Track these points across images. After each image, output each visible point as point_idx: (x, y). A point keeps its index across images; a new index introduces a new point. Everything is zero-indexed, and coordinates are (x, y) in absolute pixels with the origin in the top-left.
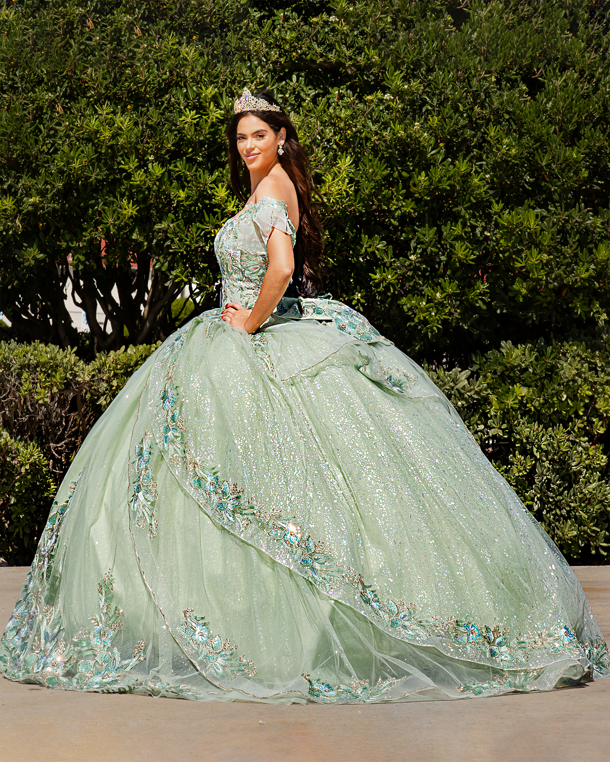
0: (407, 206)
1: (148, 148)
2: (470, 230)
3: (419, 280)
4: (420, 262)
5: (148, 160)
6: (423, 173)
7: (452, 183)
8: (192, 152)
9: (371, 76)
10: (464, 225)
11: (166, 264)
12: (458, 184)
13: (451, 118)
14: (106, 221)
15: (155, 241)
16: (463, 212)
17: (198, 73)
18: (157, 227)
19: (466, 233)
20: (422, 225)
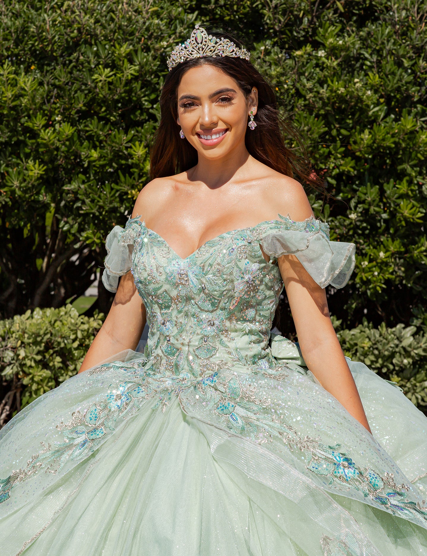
0: (346, 165)
1: (55, 109)
2: (416, 187)
3: (359, 238)
4: (361, 221)
5: (55, 120)
6: (367, 131)
7: (397, 140)
8: (105, 111)
9: (301, 32)
10: (410, 182)
11: (76, 226)
12: (404, 141)
13: (393, 74)
14: (10, 184)
15: (63, 203)
16: (409, 170)
17: (111, 31)
18: (66, 188)
19: (412, 191)
20: (362, 184)
